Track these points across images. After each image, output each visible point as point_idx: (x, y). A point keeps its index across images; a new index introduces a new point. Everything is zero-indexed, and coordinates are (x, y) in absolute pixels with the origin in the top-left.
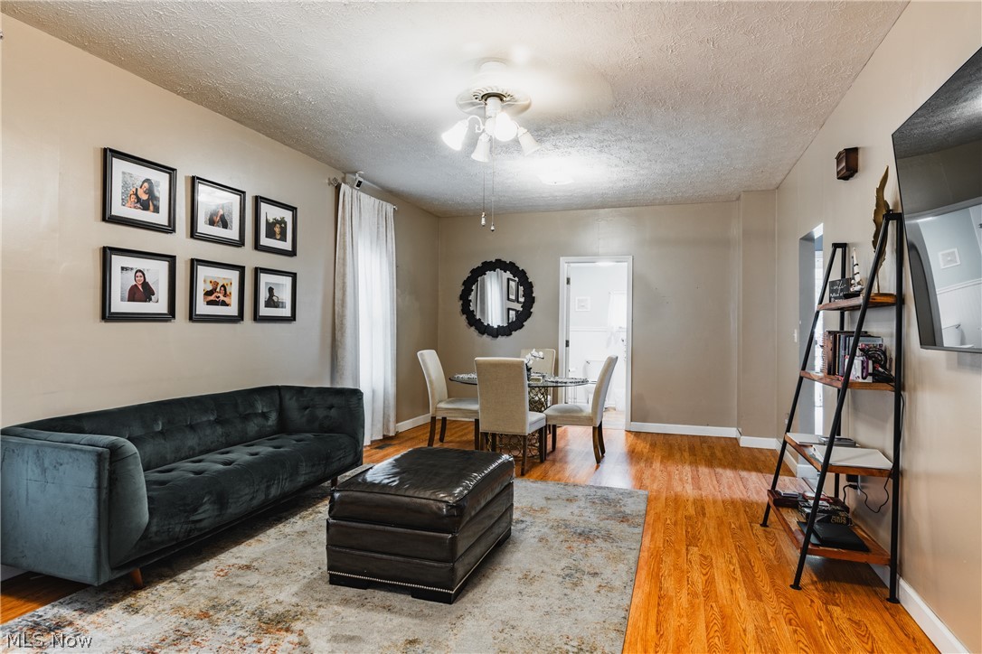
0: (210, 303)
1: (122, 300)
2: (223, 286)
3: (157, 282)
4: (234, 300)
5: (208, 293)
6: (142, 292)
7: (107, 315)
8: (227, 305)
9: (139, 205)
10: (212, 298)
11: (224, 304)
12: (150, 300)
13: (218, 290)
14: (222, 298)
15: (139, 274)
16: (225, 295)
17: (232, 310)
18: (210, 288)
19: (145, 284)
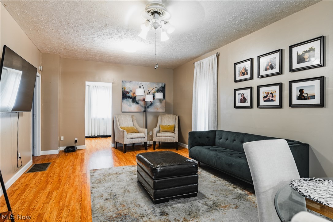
0: (265, 101)
1: (239, 103)
2: (271, 93)
3: (247, 96)
4: (277, 99)
5: (265, 97)
6: (244, 100)
7: (235, 107)
8: (274, 101)
9: (242, 75)
10: (267, 99)
11: (272, 100)
12: (246, 102)
13: (269, 95)
14: (271, 98)
15: (243, 95)
16: (273, 97)
17: (277, 103)
18: (265, 95)
19: (244, 98)
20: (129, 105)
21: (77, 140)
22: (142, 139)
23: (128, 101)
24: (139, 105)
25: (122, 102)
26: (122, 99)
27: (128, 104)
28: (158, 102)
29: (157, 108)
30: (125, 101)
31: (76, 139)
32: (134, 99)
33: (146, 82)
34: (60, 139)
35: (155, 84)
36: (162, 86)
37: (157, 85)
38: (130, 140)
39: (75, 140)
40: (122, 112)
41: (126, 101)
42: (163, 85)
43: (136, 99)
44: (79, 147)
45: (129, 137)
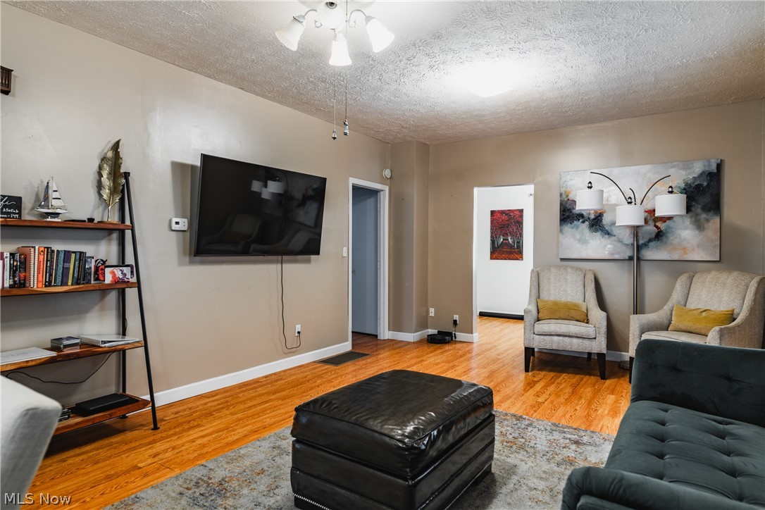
20: (580, 241)
21: (458, 319)
22: (586, 342)
23: (577, 227)
24: (613, 238)
25: (561, 231)
26: (561, 225)
27: (578, 237)
28: (686, 228)
29: (685, 249)
30: (567, 228)
31: (456, 317)
32: (596, 222)
33: (641, 167)
34: (428, 312)
35: (673, 167)
36: (703, 172)
37: (684, 169)
38: (542, 337)
39: (455, 319)
40: (562, 260)
41: (573, 228)
42: (710, 165)
43: (601, 221)
44: (460, 336)
45: (539, 330)
